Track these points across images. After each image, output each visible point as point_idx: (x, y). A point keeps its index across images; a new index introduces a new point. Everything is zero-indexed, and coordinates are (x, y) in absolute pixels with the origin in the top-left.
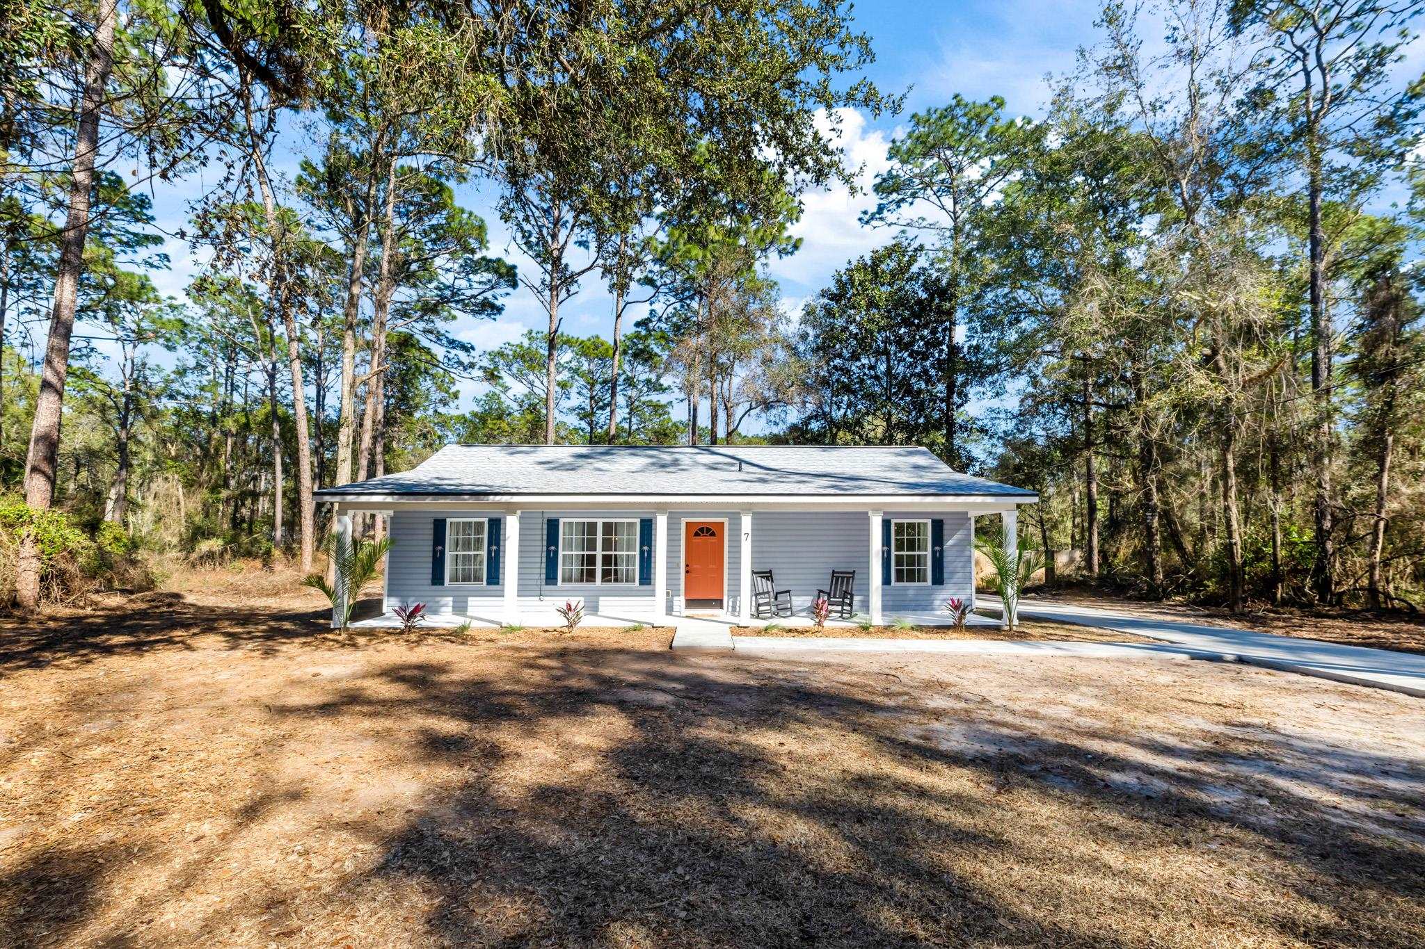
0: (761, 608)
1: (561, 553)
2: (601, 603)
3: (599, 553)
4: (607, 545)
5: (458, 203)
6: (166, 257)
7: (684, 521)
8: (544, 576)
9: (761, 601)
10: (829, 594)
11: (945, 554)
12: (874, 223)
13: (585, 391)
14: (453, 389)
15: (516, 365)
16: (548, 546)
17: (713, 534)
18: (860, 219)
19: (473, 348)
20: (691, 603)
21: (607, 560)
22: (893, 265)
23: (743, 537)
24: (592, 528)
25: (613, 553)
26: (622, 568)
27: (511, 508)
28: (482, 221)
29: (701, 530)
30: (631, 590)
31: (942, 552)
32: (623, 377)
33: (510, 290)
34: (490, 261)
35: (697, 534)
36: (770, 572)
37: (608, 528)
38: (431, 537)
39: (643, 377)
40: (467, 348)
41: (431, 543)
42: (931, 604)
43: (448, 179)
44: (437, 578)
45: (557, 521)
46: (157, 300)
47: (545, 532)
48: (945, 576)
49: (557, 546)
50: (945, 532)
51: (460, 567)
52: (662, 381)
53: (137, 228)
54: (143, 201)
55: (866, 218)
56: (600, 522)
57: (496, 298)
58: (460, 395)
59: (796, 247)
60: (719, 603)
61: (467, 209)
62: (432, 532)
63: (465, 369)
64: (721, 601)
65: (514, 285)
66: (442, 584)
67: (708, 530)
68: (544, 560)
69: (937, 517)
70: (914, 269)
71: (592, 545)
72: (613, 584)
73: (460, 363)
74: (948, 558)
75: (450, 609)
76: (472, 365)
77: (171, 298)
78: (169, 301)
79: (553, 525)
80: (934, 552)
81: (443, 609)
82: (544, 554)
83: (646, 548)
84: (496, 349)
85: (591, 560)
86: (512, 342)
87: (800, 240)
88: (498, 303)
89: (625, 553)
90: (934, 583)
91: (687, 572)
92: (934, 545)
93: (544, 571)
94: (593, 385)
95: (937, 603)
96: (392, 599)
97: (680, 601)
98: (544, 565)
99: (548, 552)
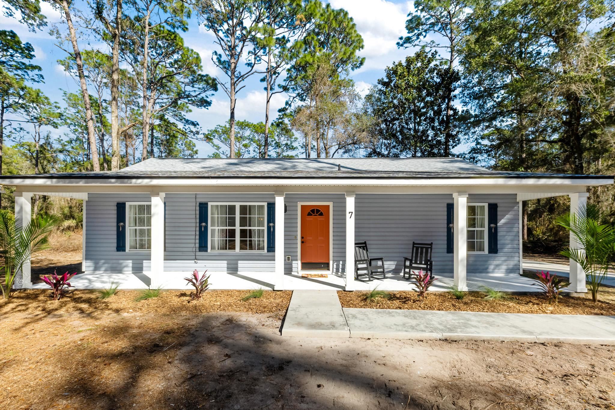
0: (360, 272)
1: (210, 228)
2: (239, 265)
3: (238, 228)
4: (243, 222)
5: (186, 45)
6: (42, 76)
7: (300, 204)
8: (197, 245)
9: (360, 266)
10: (411, 261)
11: (499, 230)
12: (405, 45)
13: (256, 150)
14: (195, 149)
15: (223, 137)
16: (200, 222)
17: (321, 214)
18: (398, 44)
19: (198, 124)
20: (306, 265)
21: (243, 233)
22: (419, 64)
23: (348, 215)
24: (232, 209)
25: (248, 228)
26: (255, 239)
27: (155, 190)
28: (198, 54)
29: (313, 211)
30: (261, 255)
31: (496, 228)
32: (274, 142)
33: (213, 92)
34: (203, 76)
35: (309, 214)
36: (365, 243)
37: (243, 209)
38: (115, 216)
39: (284, 143)
40: (194, 124)
41: (115, 220)
42: (487, 268)
43: (178, 28)
44: (121, 246)
45: (207, 204)
46: (49, 104)
47: (198, 212)
48: (499, 246)
49: (207, 223)
50: (499, 213)
51: (138, 238)
52: (293, 144)
53: (26, 61)
54: (29, 47)
55: (401, 42)
56: (238, 205)
57: (207, 97)
58: (198, 152)
59: (361, 64)
60: (326, 266)
61: (190, 48)
62: (115, 212)
63: (194, 135)
64: (328, 264)
65: (216, 89)
66: (124, 250)
67: (318, 211)
68: (198, 233)
69: (493, 201)
70: (432, 65)
71: (232, 222)
72: (248, 252)
73: (192, 132)
74: (501, 233)
75: (131, 269)
76: (198, 133)
77: (56, 103)
78: (55, 104)
79: (203, 208)
80: (490, 229)
81: (125, 269)
82: (198, 229)
83: (271, 224)
84: (213, 129)
85: (232, 233)
86: (221, 125)
87: (364, 58)
88: (208, 100)
89: (256, 228)
90: (490, 252)
91: (302, 242)
92: (490, 223)
93: (197, 241)
94: (260, 147)
95: (492, 267)
96: (88, 261)
97: (297, 265)
98: (198, 237)
99: (200, 227)
